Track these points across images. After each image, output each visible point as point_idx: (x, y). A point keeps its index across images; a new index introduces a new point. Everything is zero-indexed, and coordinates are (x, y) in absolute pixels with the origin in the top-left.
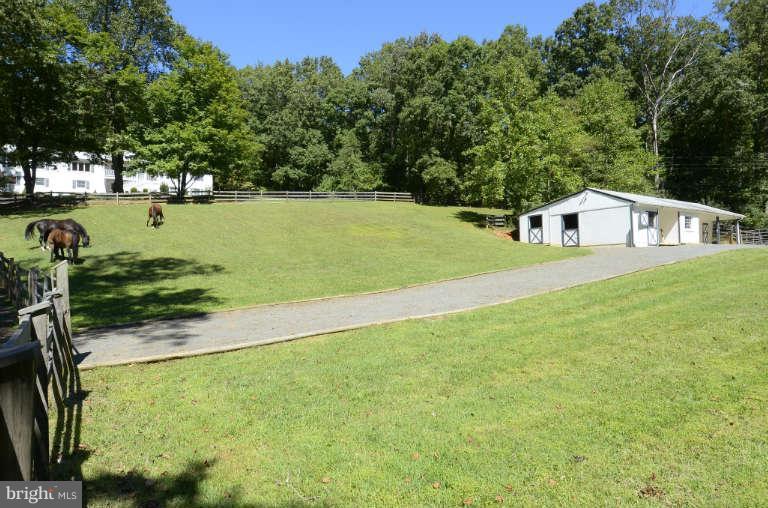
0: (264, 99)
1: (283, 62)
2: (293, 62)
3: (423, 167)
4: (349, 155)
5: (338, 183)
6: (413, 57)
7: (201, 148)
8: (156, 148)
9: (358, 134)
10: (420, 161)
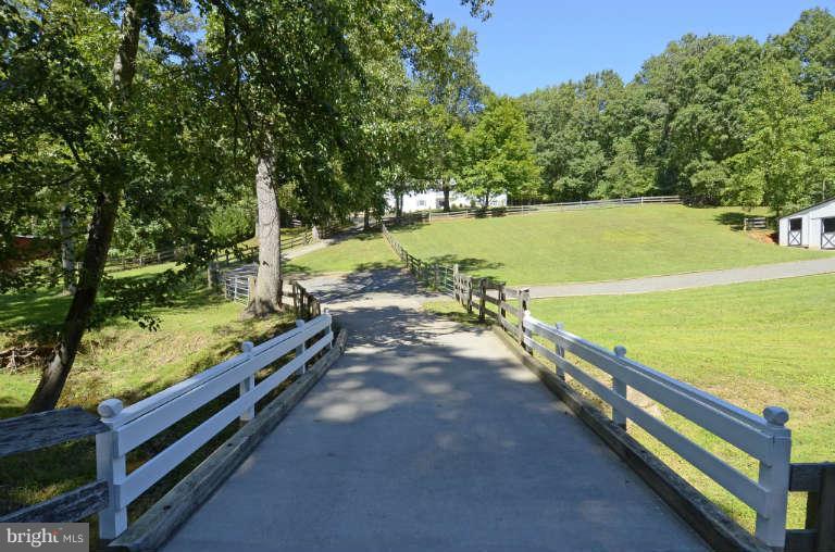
0: (548, 120)
1: (567, 83)
2: (575, 81)
3: (692, 172)
4: (624, 163)
5: (612, 187)
6: (686, 68)
7: (499, 177)
8: (470, 180)
9: (633, 140)
10: (689, 166)
